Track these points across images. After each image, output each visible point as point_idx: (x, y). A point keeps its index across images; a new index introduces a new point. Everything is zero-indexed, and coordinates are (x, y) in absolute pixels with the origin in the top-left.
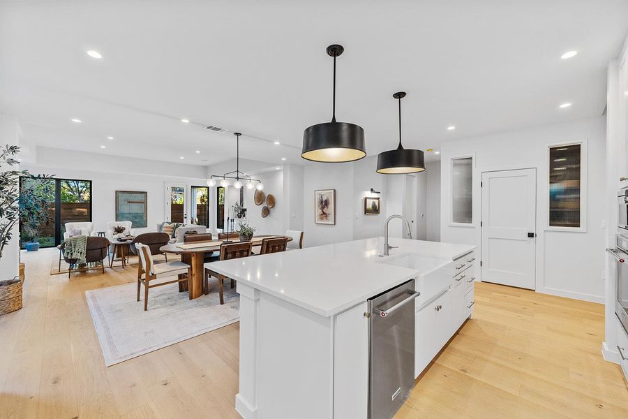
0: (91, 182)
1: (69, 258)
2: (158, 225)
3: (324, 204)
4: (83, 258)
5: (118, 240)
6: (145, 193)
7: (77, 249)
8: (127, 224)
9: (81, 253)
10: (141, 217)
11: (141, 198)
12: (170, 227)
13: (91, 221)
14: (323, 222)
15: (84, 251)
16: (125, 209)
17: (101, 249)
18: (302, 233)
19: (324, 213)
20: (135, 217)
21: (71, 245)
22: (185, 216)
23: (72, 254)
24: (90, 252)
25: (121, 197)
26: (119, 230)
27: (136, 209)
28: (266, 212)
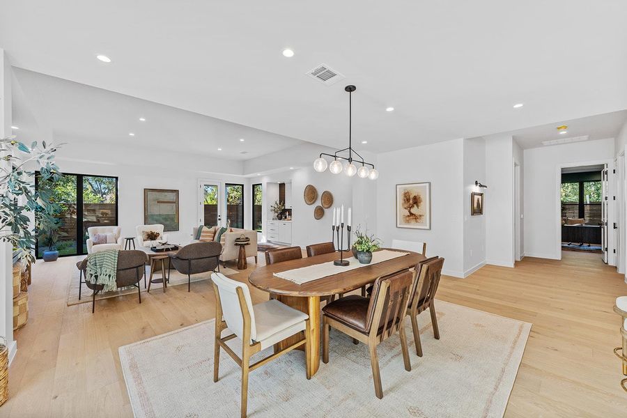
0: (117, 178)
1: (93, 282)
2: (194, 229)
3: (412, 201)
4: (111, 284)
5: (152, 249)
6: (177, 191)
7: (103, 270)
8: (158, 228)
9: (110, 276)
10: (172, 219)
11: (172, 198)
12: (210, 232)
13: (117, 225)
14: (415, 227)
15: (113, 274)
16: (156, 210)
17: (137, 267)
18: (425, 244)
19: (411, 214)
20: (166, 219)
21: (95, 264)
22: (219, 218)
23: (96, 277)
24: (121, 272)
25: (151, 195)
26: (152, 236)
27: (166, 210)
28: (320, 213)
